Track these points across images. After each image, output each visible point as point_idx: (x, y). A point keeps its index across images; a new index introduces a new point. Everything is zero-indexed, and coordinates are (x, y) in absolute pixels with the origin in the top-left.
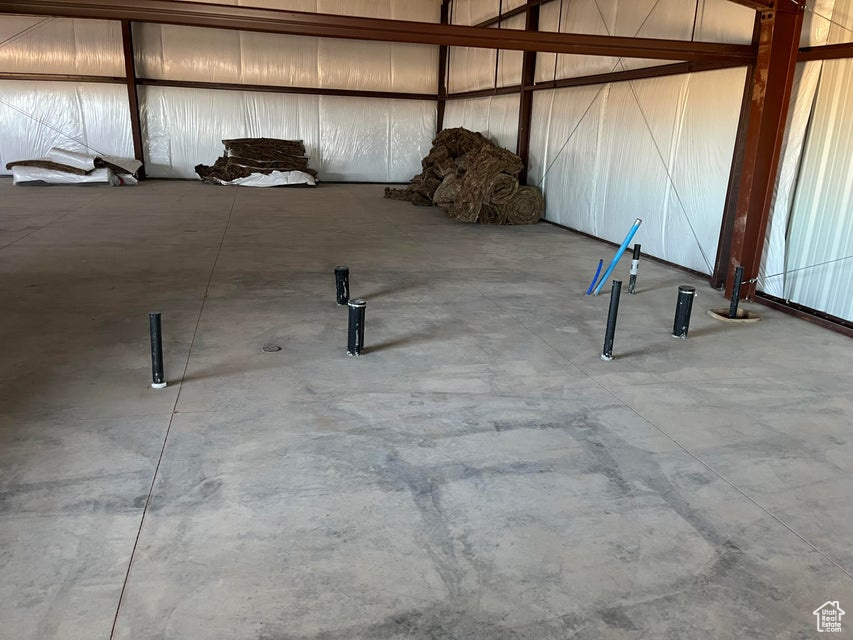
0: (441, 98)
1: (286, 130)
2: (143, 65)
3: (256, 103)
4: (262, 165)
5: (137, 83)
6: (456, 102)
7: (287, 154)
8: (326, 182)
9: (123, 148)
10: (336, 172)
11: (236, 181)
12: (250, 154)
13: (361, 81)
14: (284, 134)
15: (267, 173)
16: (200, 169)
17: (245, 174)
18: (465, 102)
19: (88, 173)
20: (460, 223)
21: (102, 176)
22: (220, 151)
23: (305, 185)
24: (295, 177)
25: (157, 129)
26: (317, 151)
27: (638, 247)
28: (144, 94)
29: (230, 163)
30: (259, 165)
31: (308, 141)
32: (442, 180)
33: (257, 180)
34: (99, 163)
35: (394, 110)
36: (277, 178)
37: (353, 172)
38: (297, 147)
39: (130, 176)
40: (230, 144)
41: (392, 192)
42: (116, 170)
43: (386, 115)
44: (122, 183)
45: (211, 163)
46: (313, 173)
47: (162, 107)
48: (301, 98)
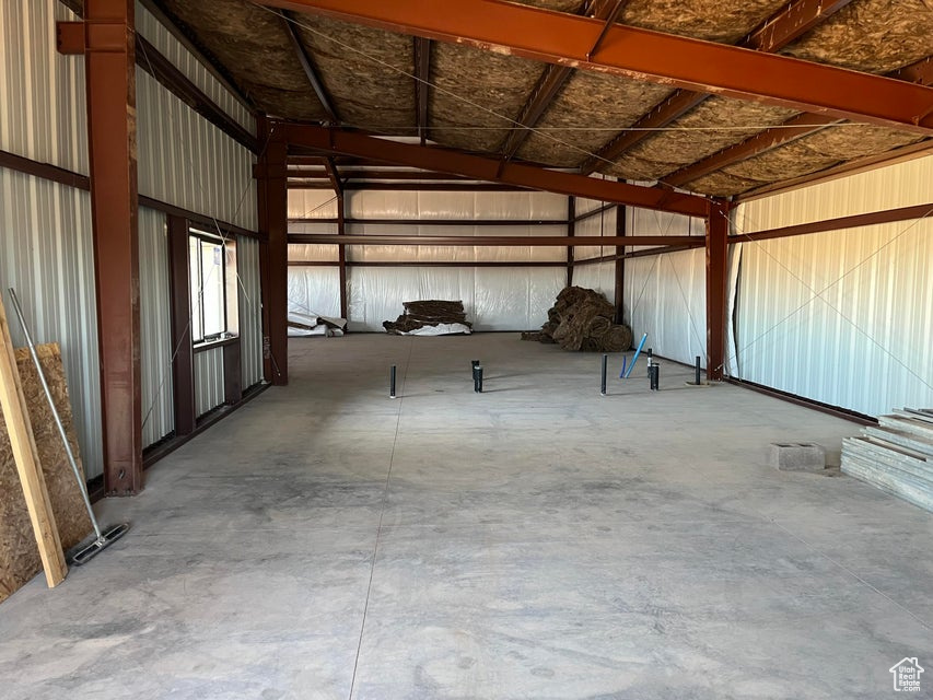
0: (570, 265)
1: (449, 294)
2: (350, 253)
3: (427, 275)
4: (431, 320)
5: (346, 265)
6: (580, 267)
7: (450, 311)
8: (478, 331)
9: (333, 312)
10: (486, 323)
11: (411, 332)
12: (423, 312)
13: (507, 255)
14: (448, 297)
15: (435, 325)
16: (386, 324)
17: (419, 327)
18: (586, 266)
19: (312, 328)
20: (568, 351)
21: (321, 330)
22: (401, 311)
23: (463, 334)
24: (456, 328)
25: (357, 297)
26: (473, 309)
27: (650, 350)
28: (350, 273)
29: (408, 319)
30: (428, 320)
31: (466, 302)
32: (559, 323)
33: (427, 331)
34: (320, 321)
35: (532, 275)
36: (442, 329)
37: (499, 324)
38: (458, 305)
39: (339, 330)
40: (408, 305)
41: (527, 336)
42: (330, 325)
43: (527, 280)
44: (334, 335)
45: (393, 319)
46: (469, 325)
47: (361, 281)
48: (461, 270)
